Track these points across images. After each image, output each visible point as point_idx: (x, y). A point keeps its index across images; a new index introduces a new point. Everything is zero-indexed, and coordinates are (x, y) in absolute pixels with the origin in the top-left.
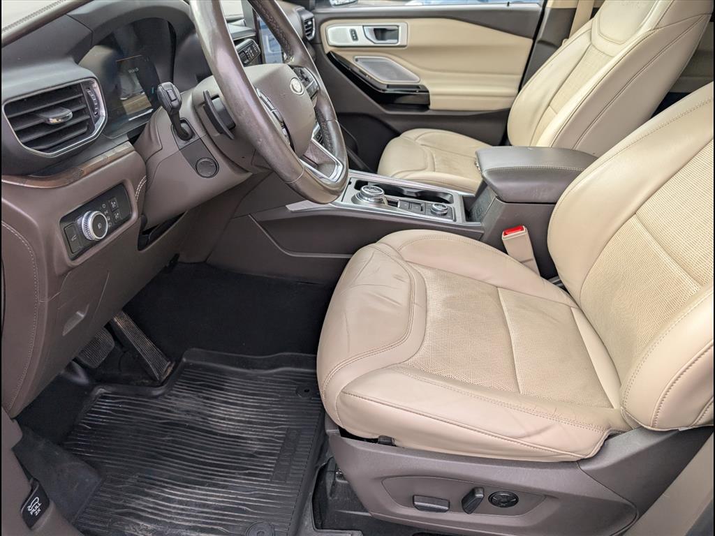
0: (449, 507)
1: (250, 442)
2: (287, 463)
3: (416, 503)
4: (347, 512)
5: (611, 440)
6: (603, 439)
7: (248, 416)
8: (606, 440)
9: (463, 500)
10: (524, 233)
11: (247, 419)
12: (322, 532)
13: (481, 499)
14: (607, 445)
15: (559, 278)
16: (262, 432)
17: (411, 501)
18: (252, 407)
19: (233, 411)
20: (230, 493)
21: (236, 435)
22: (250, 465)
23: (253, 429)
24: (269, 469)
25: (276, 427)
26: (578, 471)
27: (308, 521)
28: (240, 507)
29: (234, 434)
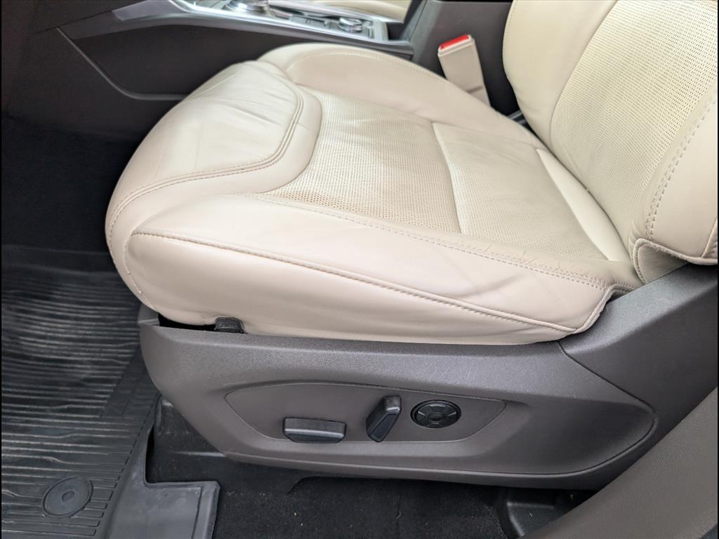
0: (345, 433)
1: (79, 366)
2: (128, 392)
3: (287, 430)
4: (190, 453)
5: (617, 301)
6: (604, 300)
7: (83, 332)
8: (607, 303)
9: (368, 419)
10: (468, 42)
11: (80, 337)
12: (155, 487)
13: (395, 416)
14: (610, 310)
15: (521, 111)
16: (101, 352)
17: (279, 429)
18: (90, 320)
19: (62, 328)
20: (33, 439)
21: (61, 358)
22: (71, 397)
23: (87, 349)
24: (101, 401)
25: (122, 345)
26: (562, 357)
27: (139, 472)
28: (45, 458)
29: (57, 357)
